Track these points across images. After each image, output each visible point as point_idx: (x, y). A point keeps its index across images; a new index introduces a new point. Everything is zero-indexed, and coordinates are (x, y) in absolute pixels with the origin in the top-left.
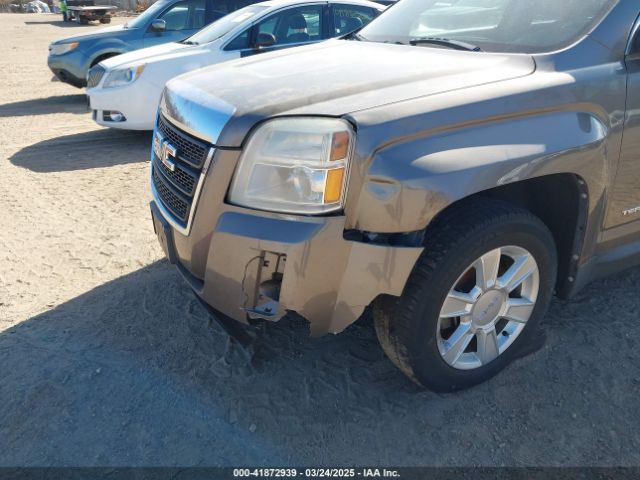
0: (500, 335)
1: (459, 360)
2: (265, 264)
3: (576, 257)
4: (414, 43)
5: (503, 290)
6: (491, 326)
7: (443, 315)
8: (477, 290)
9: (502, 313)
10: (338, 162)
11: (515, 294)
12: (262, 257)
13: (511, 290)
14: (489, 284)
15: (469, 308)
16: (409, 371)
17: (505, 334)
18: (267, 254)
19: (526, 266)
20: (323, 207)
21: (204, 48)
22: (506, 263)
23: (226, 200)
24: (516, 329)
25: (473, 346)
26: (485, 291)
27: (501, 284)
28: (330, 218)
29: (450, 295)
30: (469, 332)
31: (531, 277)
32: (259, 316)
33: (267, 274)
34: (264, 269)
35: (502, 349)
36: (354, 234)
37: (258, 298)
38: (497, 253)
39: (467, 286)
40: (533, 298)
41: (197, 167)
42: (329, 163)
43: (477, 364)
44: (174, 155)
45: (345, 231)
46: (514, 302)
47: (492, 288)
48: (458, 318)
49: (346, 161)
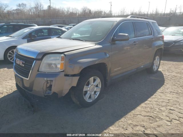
0: (95, 95)
1: (88, 100)
2: (48, 83)
3: (107, 78)
4: (73, 40)
5: (95, 85)
6: (93, 93)
7: (84, 90)
8: (90, 85)
9: (95, 90)
10: (62, 62)
11: (97, 86)
12: (47, 82)
13: (96, 85)
14: (92, 84)
15: (89, 89)
16: (78, 103)
17: (96, 95)
18: (48, 81)
19: (98, 80)
20: (60, 70)
21: (16, 38)
22: (94, 80)
23: (38, 71)
24: (98, 93)
25: (90, 97)
26: (91, 85)
27: (94, 84)
28: (61, 72)
29: (85, 86)
30: (89, 94)
31: (99, 83)
32: (47, 94)
33: (48, 85)
34: (48, 84)
35: (96, 98)
36: (66, 75)
37: (46, 90)
38: (92, 78)
39: (88, 85)
40: (100, 87)
41: (31, 65)
42: (61, 62)
43: (91, 101)
44: (24, 62)
45: (65, 75)
46: (97, 88)
47: (93, 85)
48: (87, 91)
49: (64, 61)
